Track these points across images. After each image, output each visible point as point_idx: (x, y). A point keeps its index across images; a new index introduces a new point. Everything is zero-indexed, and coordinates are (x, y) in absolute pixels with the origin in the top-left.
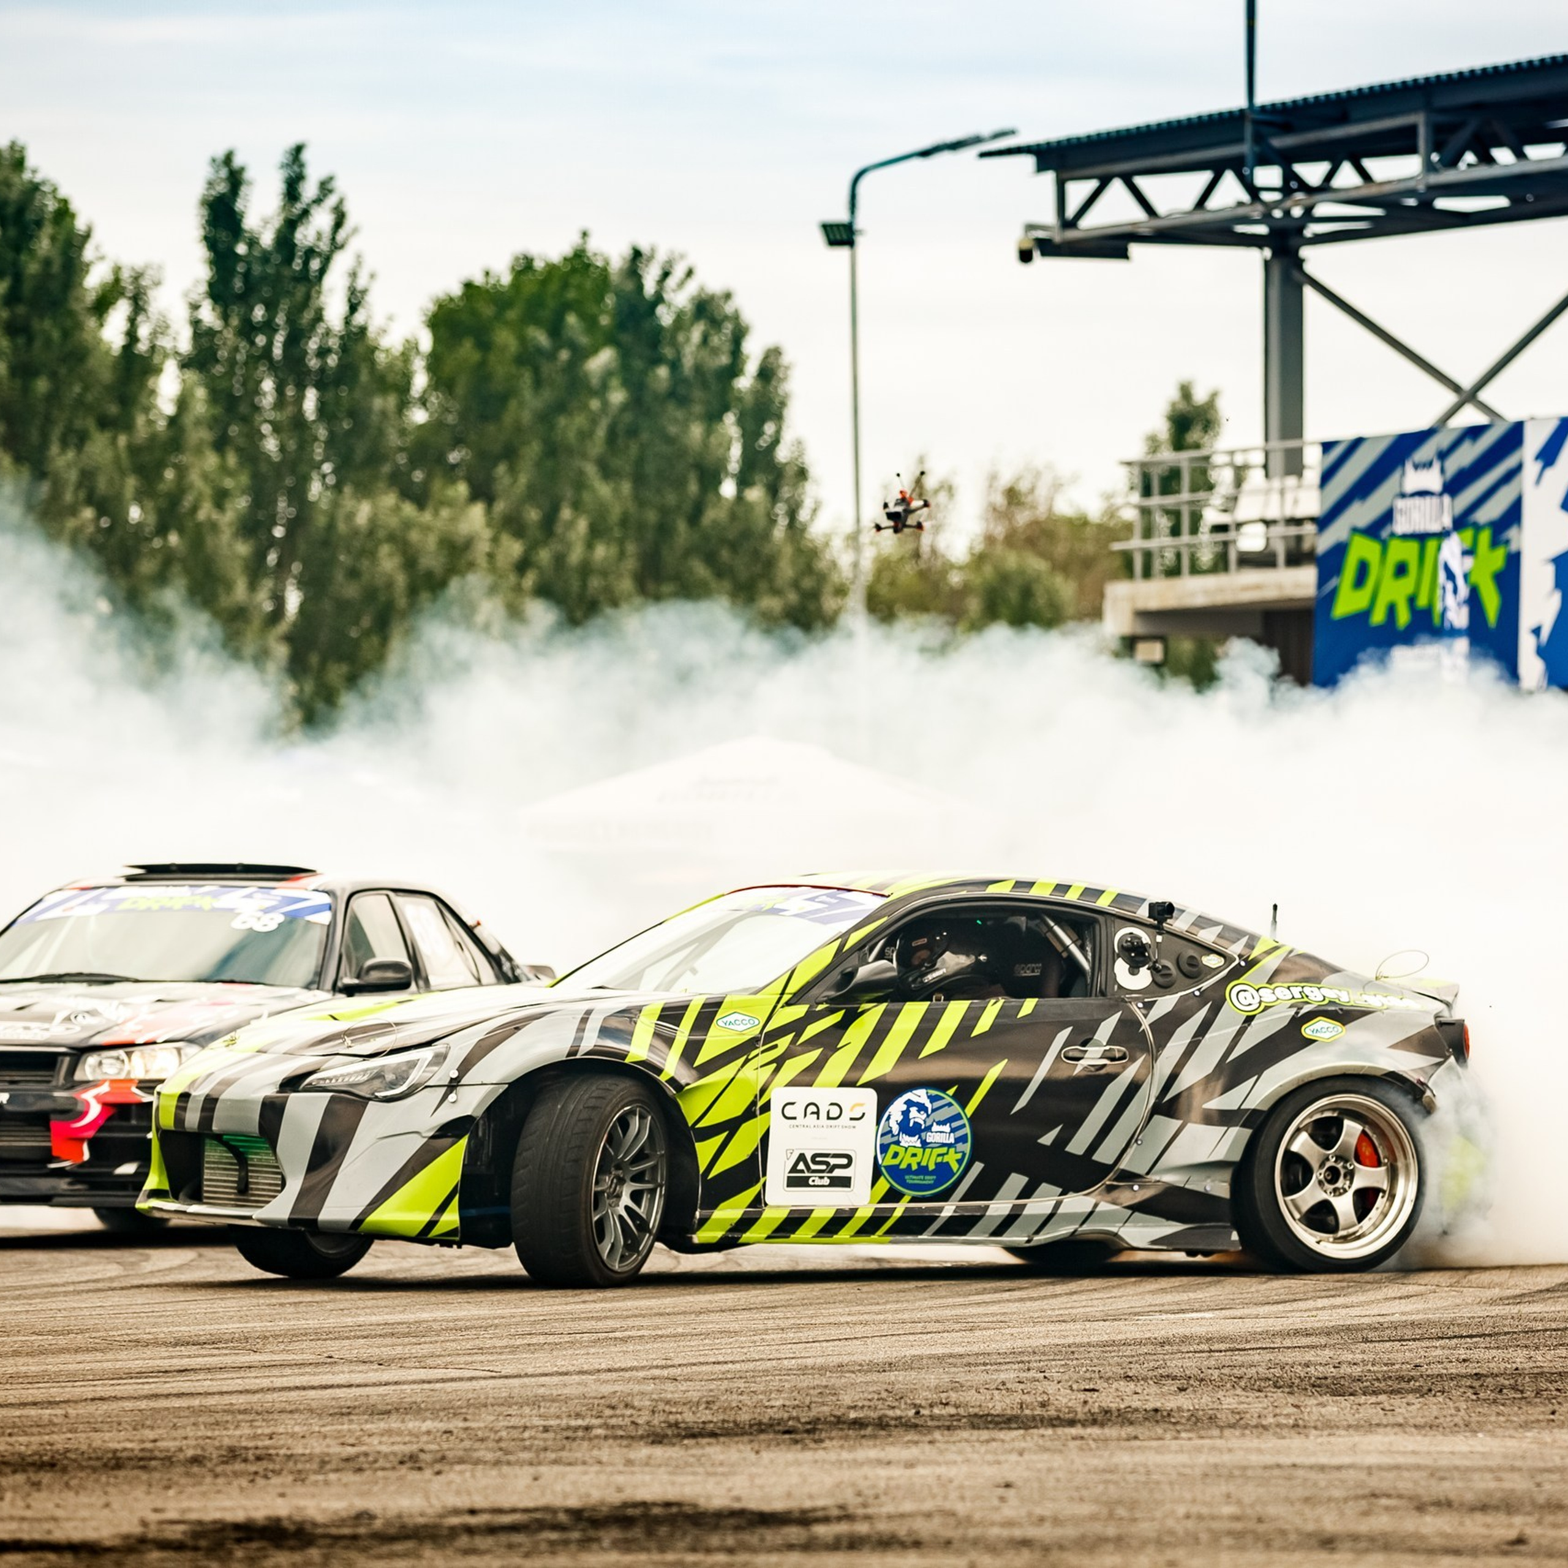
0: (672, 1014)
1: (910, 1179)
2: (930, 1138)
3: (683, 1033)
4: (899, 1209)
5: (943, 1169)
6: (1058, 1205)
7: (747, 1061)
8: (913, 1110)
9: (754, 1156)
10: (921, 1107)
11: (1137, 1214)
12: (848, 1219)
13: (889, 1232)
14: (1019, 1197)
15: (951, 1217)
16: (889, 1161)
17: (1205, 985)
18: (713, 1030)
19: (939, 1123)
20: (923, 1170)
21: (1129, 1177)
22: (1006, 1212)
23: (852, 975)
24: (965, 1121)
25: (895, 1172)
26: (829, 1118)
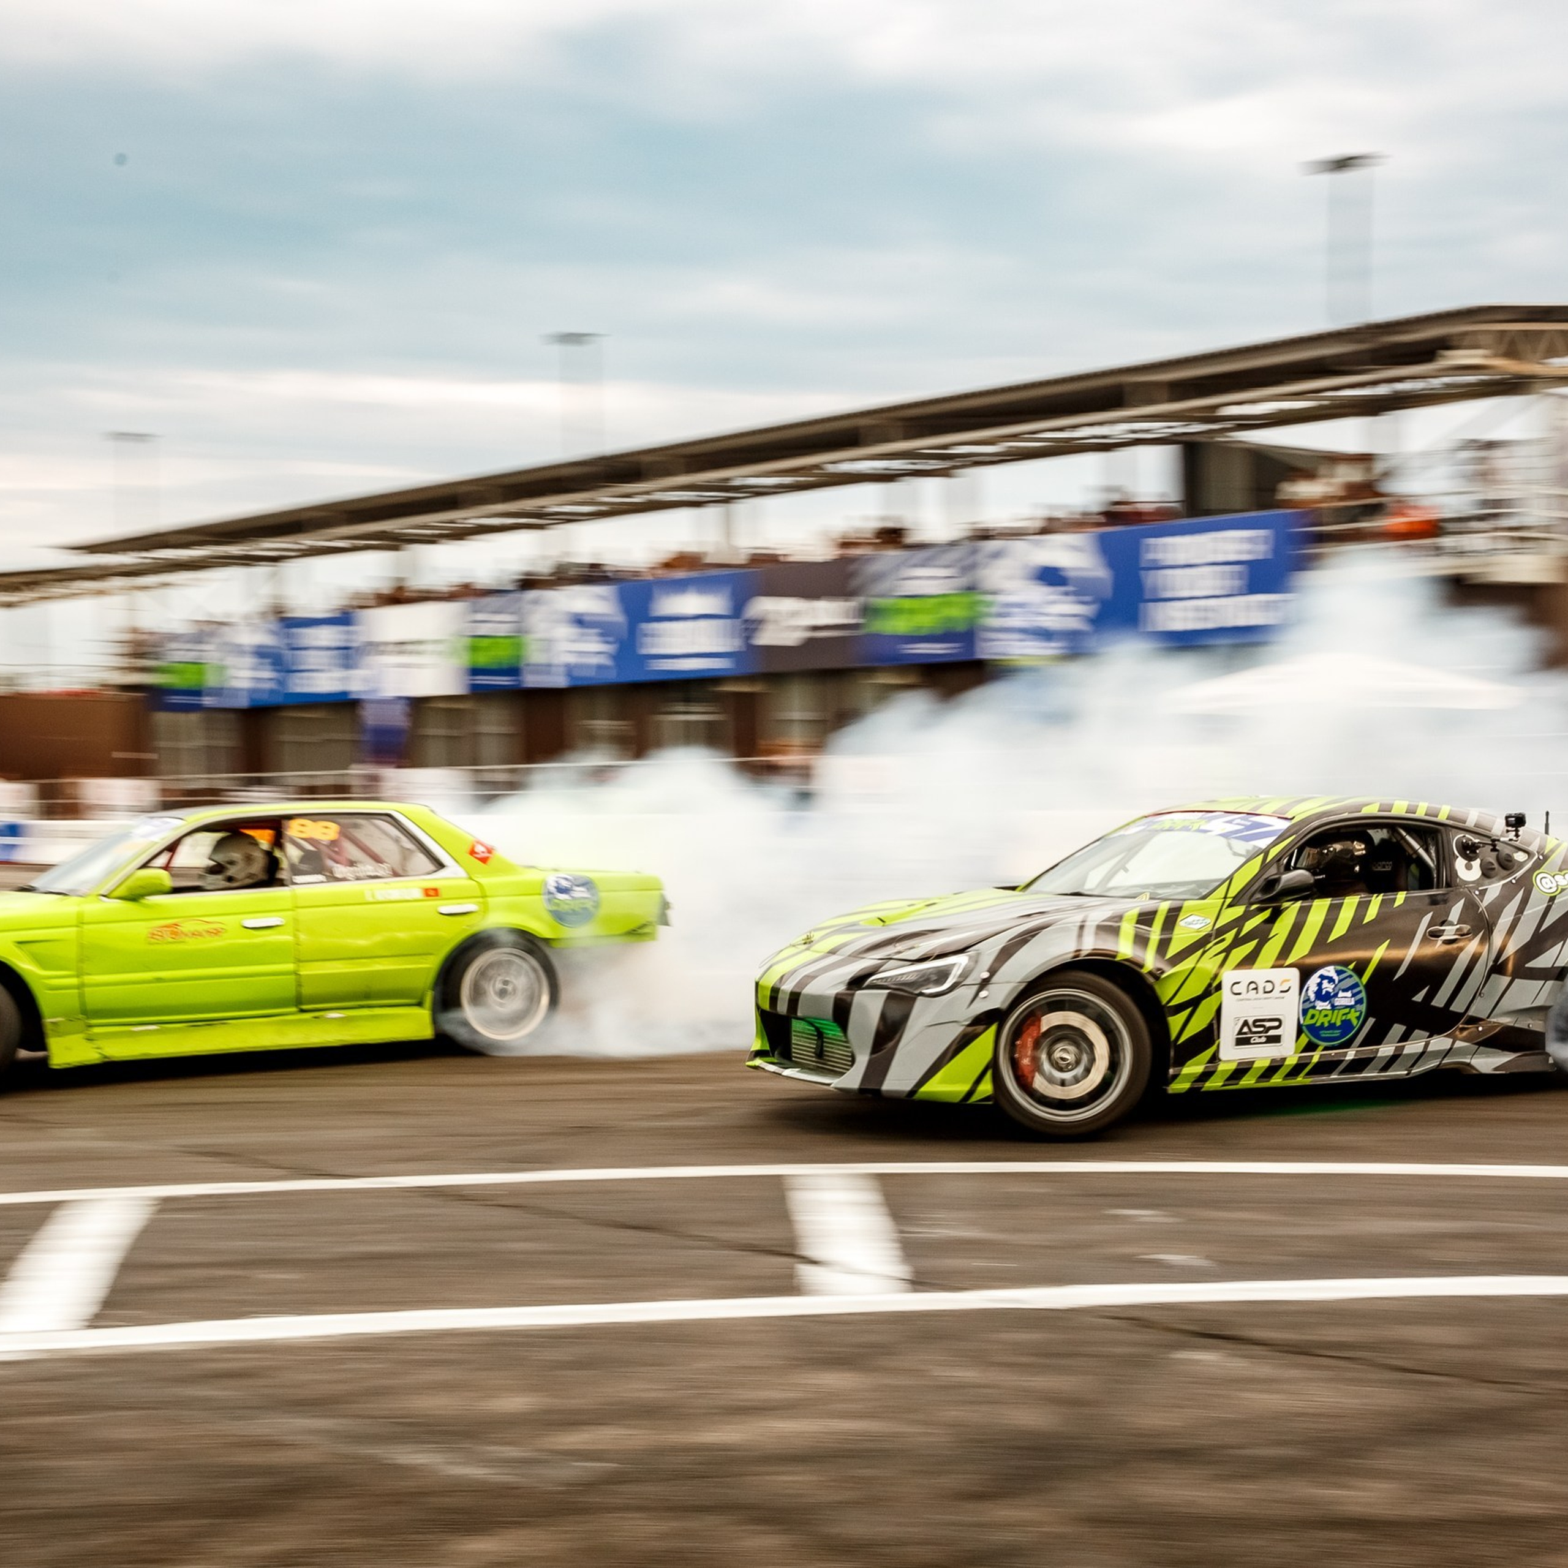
0: (1146, 918)
1: (1324, 1034)
2: (1338, 1002)
3: (1155, 934)
4: (1316, 1057)
5: (1347, 1025)
6: (1427, 1045)
7: (1204, 952)
8: (1325, 982)
9: (1210, 1025)
10: (1331, 980)
11: (1481, 1048)
12: (1280, 1066)
13: (1309, 1074)
14: (1399, 1041)
15: (1353, 1061)
16: (1309, 1022)
17: (1518, 874)
18: (1177, 930)
19: (1344, 990)
20: (1332, 1026)
21: (1474, 1020)
22: (1391, 1053)
23: (1277, 881)
24: (1361, 988)
25: (1314, 1030)
26: (1265, 992)
